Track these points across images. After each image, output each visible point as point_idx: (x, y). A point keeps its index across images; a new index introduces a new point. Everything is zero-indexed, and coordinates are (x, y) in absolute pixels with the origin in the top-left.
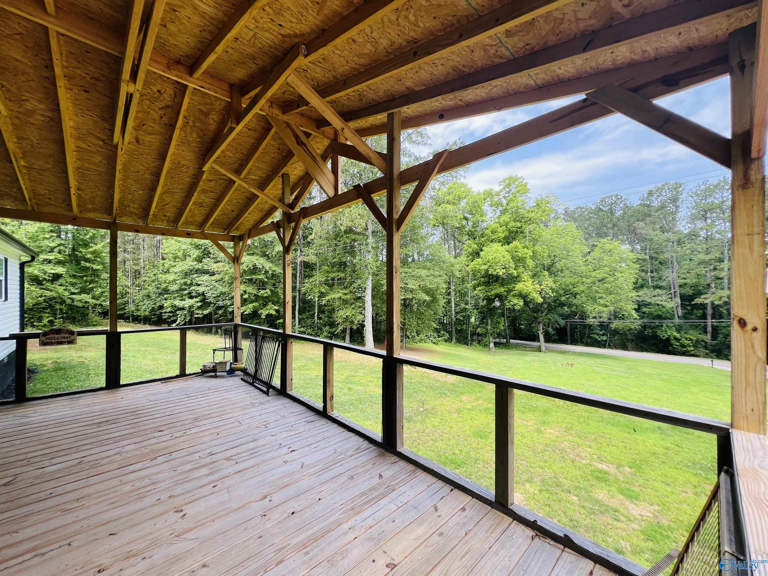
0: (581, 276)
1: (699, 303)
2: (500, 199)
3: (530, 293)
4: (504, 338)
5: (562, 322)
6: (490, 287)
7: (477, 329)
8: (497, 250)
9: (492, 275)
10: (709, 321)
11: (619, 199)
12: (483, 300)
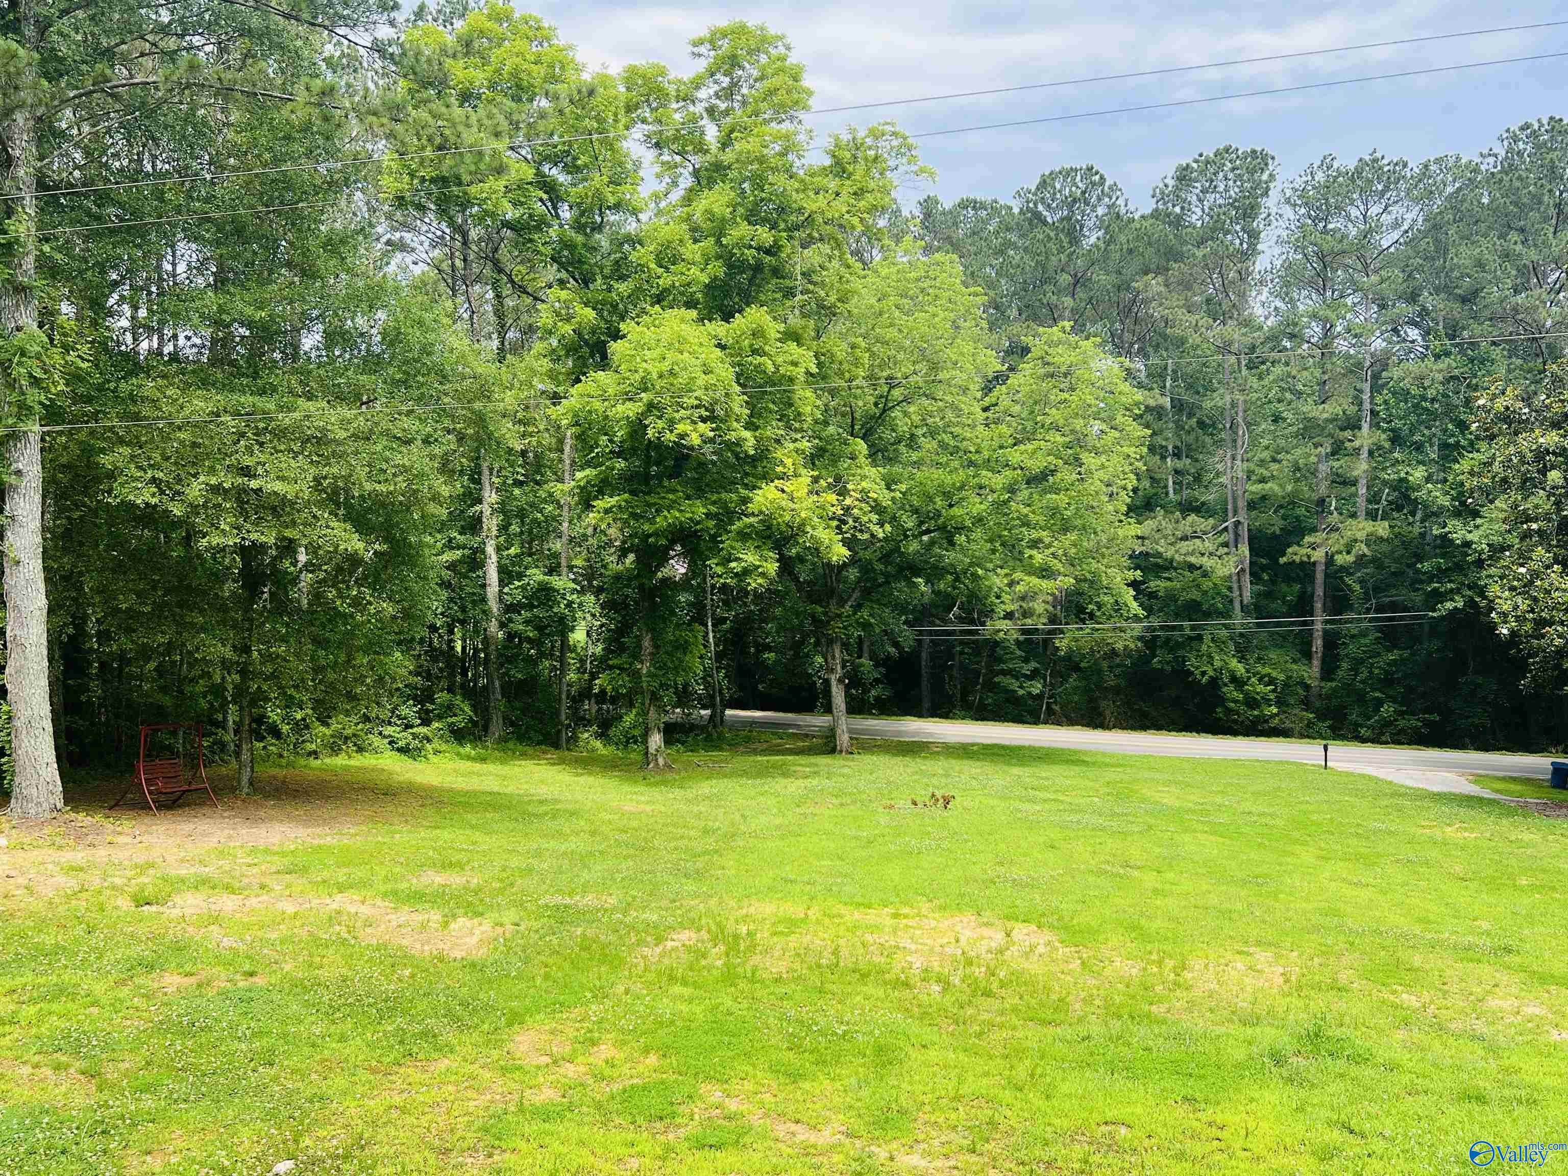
0: (971, 463)
1: (1297, 559)
2: (694, 119)
3: (803, 524)
4: (704, 707)
5: (907, 636)
6: (652, 499)
7: (594, 676)
8: (682, 340)
9: (657, 445)
10: (1319, 621)
11: (1093, 184)
12: (623, 552)
